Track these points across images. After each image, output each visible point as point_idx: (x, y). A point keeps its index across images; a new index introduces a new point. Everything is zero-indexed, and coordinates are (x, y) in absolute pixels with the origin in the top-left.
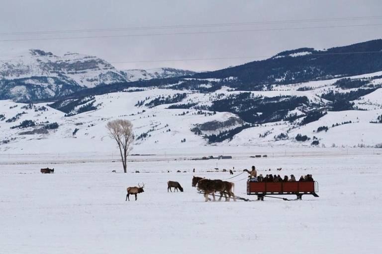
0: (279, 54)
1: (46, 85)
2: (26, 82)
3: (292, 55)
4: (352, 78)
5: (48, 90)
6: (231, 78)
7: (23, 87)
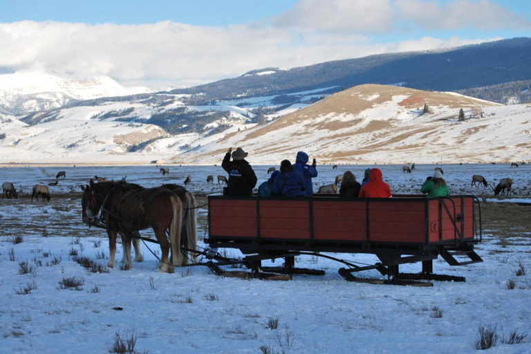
0: (248, 73)
1: (54, 99)
2: (37, 96)
3: (259, 74)
4: (288, 95)
5: (56, 103)
6: (201, 94)
7: (34, 101)
